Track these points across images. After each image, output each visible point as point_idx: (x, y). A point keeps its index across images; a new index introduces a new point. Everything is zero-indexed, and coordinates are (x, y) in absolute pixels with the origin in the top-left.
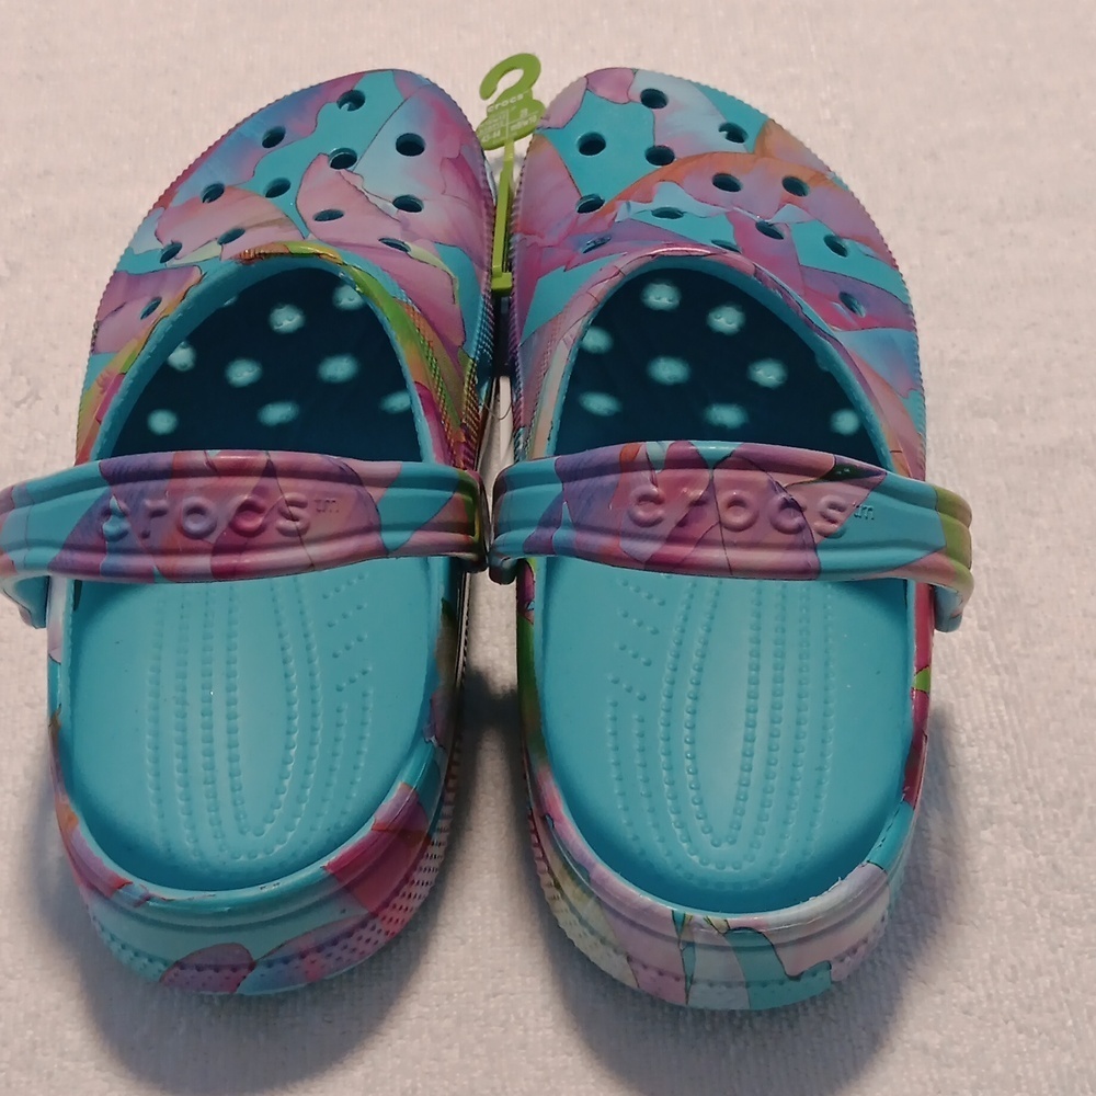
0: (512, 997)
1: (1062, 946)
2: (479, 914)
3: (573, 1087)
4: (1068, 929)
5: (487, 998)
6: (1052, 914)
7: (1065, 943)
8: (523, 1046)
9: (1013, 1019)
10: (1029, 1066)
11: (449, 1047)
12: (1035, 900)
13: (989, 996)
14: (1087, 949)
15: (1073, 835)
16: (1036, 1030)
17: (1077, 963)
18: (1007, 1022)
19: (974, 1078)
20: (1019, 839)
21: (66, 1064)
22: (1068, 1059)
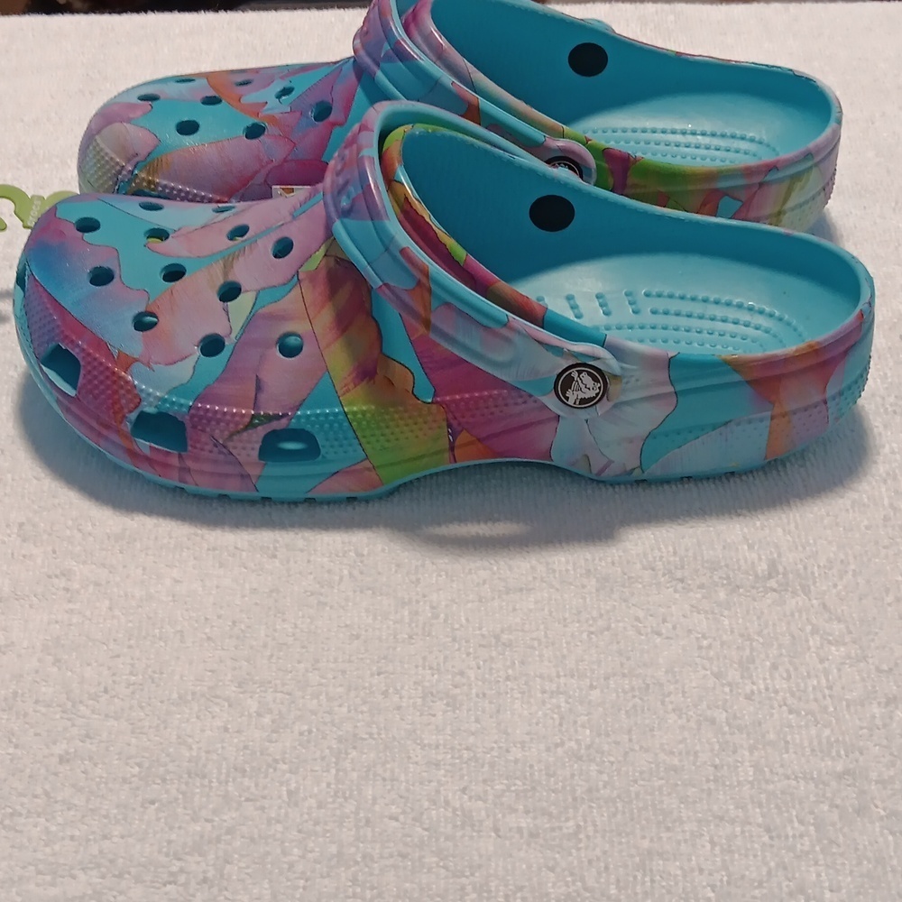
0: (392, 676)
1: (828, 660)
2: (371, 621)
3: (434, 737)
4: (833, 648)
5: (372, 675)
6: (821, 637)
7: (830, 657)
8: (399, 708)
9: (785, 704)
10: (797, 736)
11: (340, 706)
12: (809, 628)
13: (767, 689)
14: (848, 661)
15: (840, 587)
16: (803, 713)
17: (839, 670)
18: (780, 706)
19: (752, 742)
20: (798, 588)
21: (39, 708)
22: (827, 732)
